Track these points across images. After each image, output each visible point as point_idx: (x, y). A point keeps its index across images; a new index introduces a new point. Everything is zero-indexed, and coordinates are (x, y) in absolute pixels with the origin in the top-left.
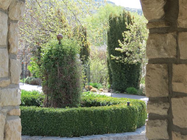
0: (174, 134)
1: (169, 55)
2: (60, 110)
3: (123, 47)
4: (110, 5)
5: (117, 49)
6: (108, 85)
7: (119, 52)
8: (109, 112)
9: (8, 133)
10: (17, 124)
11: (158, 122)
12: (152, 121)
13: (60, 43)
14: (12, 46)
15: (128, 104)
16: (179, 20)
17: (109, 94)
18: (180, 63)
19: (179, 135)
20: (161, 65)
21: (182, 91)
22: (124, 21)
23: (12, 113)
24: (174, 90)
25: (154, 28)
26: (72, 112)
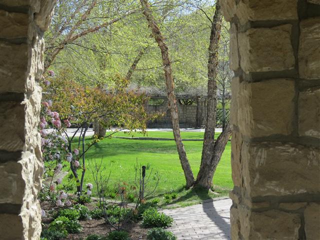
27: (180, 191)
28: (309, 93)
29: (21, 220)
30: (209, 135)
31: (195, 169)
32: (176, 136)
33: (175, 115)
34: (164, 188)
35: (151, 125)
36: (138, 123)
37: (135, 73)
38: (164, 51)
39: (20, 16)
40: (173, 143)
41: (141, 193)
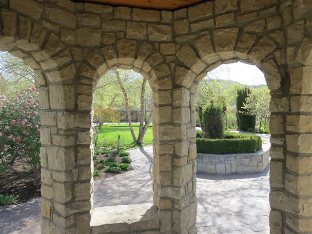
0: (288, 156)
1: (284, 110)
2: (213, 140)
3: (246, 106)
4: (237, 84)
5: (242, 107)
6: (237, 127)
7: (243, 109)
8: (240, 142)
9: (190, 151)
10: (194, 147)
11: (278, 149)
12: (274, 148)
13: (212, 105)
14: (192, 107)
15: (251, 137)
16: (291, 89)
17: (238, 132)
18: (291, 115)
19: (291, 156)
20: (279, 116)
21: (293, 131)
22: (246, 92)
23: (192, 141)
24: (288, 130)
25: (274, 95)
26: (220, 141)
27: (132, 144)
28: (176, 110)
29: (90, 149)
30: (141, 125)
31: (137, 136)
32: (130, 125)
33: (129, 118)
34: (126, 143)
35: (121, 121)
36: (117, 120)
37: (114, 103)
38: (125, 95)
39: (89, 87)
40: (129, 128)
41: (119, 144)
